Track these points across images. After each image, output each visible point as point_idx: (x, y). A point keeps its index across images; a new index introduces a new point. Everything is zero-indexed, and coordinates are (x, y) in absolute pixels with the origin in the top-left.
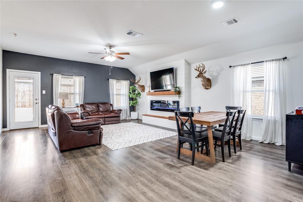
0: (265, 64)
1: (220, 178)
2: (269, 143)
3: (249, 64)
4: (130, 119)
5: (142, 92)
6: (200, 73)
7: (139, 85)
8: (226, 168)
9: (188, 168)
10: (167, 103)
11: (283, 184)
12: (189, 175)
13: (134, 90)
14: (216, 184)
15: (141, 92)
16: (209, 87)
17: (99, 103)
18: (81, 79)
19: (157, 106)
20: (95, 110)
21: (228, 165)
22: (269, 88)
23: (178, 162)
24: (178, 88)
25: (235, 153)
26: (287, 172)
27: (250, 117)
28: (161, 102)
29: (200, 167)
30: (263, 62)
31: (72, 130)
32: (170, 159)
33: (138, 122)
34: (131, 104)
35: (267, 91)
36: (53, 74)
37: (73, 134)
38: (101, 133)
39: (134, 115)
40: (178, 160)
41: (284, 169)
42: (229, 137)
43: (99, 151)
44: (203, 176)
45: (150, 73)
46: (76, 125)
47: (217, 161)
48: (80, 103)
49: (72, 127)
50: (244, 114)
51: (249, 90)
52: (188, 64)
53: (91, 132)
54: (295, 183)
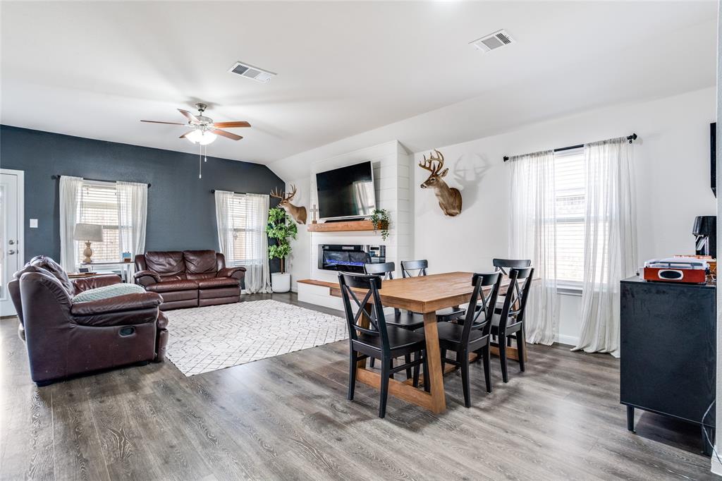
0: (586, 150)
1: (443, 457)
2: (596, 353)
3: (550, 151)
4: (270, 291)
5: (300, 223)
6: (432, 175)
7: (293, 207)
8: (470, 424)
9: (365, 426)
10: (366, 251)
11: (604, 471)
12: (362, 448)
13: (280, 218)
14: (426, 474)
15: (298, 225)
16: (457, 211)
17: (188, 251)
18: (139, 189)
19: (339, 258)
20: (177, 268)
21: (475, 417)
22: (596, 212)
23: (345, 409)
24: (383, 213)
25: (505, 380)
26: (624, 432)
27: (553, 286)
28: (344, 248)
29: (401, 422)
30: (582, 146)
31: (72, 326)
32: (327, 400)
33: (291, 299)
34: (272, 253)
35: (592, 219)
36: (59, 177)
37: (76, 334)
38: (159, 330)
39: (280, 282)
40: (348, 402)
41: (618, 424)
42: (486, 339)
43: (150, 380)
44: (398, 452)
45: (317, 175)
46: (82, 312)
47: (451, 404)
48: (134, 253)
49: (71, 317)
50: (529, 279)
51: (550, 217)
52: (407, 151)
53: (132, 329)
54: (637, 466)
